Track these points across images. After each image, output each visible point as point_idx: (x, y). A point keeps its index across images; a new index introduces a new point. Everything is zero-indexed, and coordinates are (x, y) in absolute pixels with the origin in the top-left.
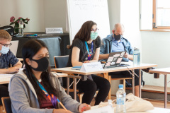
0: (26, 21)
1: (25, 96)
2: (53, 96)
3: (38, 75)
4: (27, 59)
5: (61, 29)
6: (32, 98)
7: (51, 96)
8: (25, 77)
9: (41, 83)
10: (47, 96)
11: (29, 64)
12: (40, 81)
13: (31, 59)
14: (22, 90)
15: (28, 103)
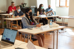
0: (26, 4)
3: (29, 17)
8: (26, 18)
10: (32, 22)
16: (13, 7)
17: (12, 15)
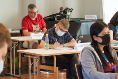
1: (93, 63)
2: (112, 64)
3: (102, 48)
4: (94, 36)
5: (96, 16)
6: (98, 65)
7: (111, 63)
8: (93, 49)
9: (104, 53)
10: (108, 63)
11: (96, 39)
12: (103, 52)
13: (97, 36)
14: (91, 59)
15: (96, 69)
16: (34, 19)
17: (40, 41)
